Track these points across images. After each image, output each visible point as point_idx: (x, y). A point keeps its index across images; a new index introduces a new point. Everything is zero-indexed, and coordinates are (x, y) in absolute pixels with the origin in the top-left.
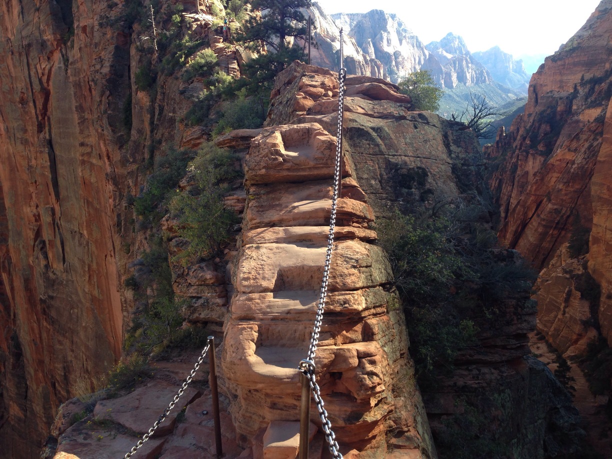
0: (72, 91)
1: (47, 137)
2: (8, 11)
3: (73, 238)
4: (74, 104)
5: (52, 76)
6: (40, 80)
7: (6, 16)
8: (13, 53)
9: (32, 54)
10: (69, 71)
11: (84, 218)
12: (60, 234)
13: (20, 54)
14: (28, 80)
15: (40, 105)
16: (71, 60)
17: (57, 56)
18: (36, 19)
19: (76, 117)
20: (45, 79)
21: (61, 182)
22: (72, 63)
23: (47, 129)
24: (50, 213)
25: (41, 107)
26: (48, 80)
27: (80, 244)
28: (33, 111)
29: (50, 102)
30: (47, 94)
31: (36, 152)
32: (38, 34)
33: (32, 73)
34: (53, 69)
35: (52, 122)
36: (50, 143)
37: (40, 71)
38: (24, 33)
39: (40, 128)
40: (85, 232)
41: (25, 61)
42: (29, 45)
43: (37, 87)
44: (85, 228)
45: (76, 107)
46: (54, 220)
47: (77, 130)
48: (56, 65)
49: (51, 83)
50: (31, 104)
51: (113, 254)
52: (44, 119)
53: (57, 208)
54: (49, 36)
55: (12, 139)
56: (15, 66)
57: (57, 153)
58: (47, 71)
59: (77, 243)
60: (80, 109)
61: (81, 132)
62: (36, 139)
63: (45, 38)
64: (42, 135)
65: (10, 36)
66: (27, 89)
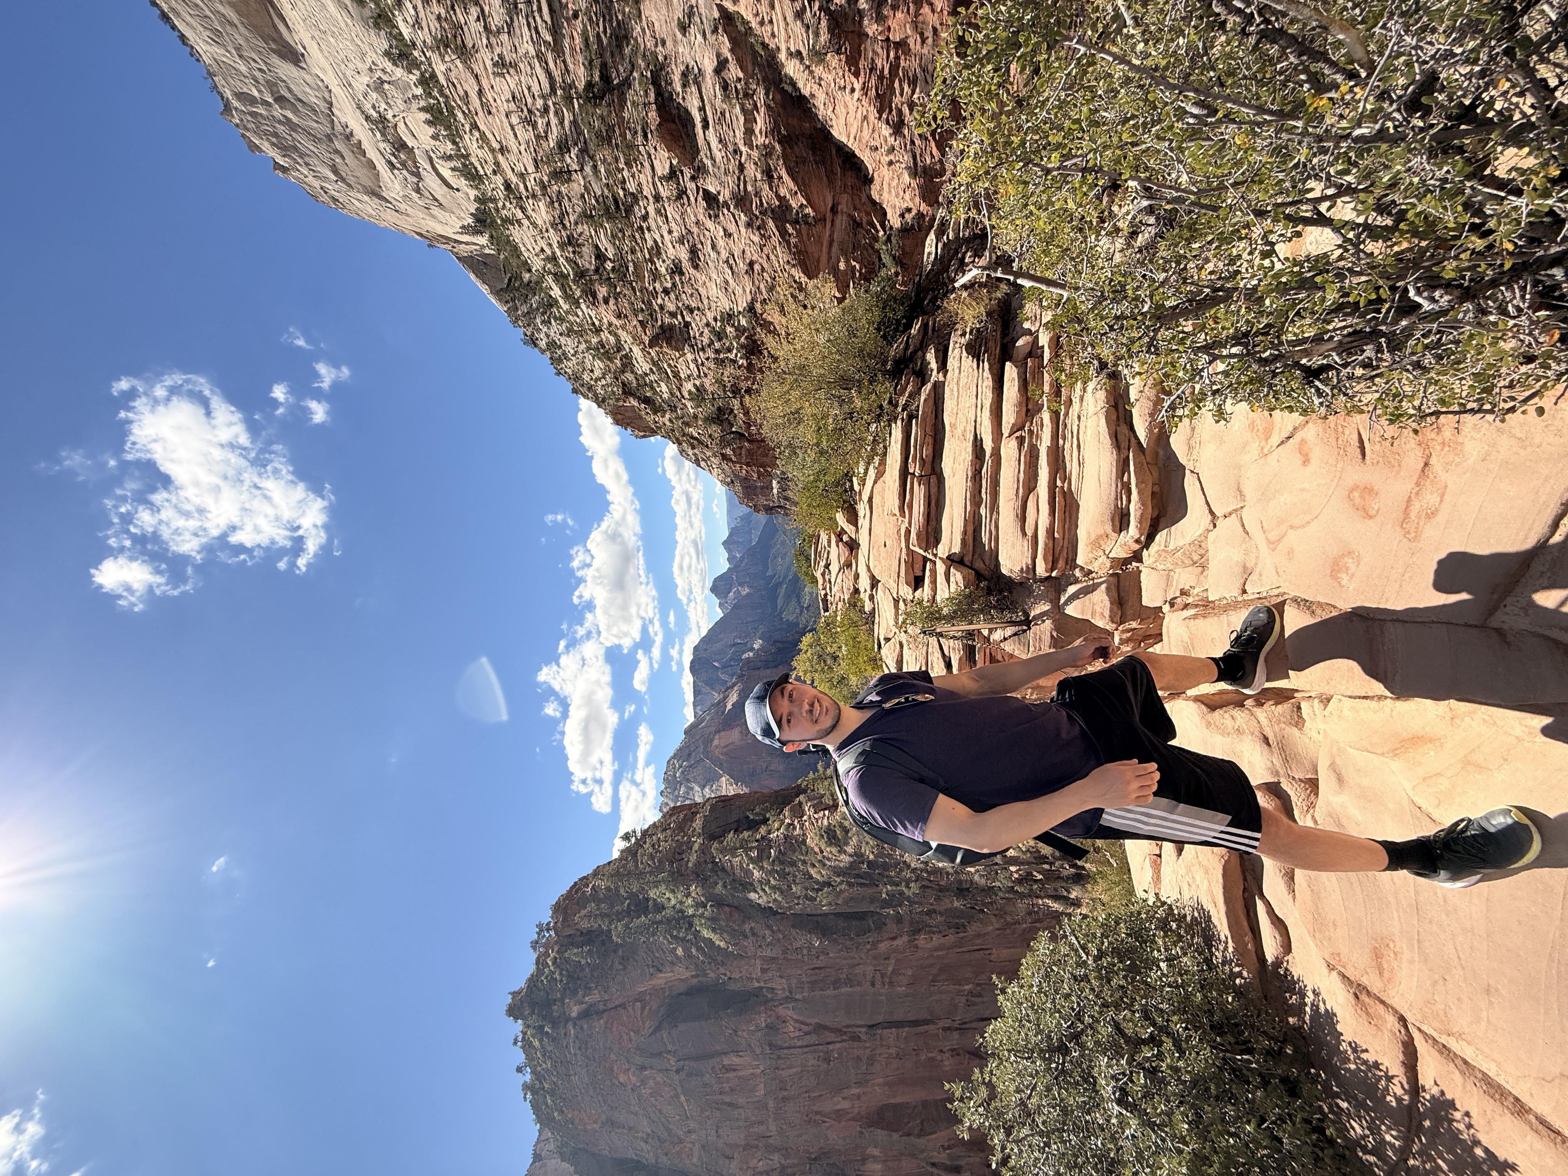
0: (818, 993)
1: (864, 1030)
2: (735, 1070)
3: (975, 1004)
4: (830, 992)
5: (801, 1018)
6: (806, 1034)
7: (740, 1073)
8: (778, 1068)
9: (779, 1043)
10: (797, 997)
11: (951, 987)
12: (971, 1022)
13: (779, 1058)
14: (805, 1050)
15: (831, 1037)
16: (787, 993)
17: (781, 1010)
18: (745, 1035)
19: (845, 990)
20: (805, 1028)
21: (912, 1017)
22: (791, 992)
23: (856, 1030)
24: (948, 1032)
25: (833, 1035)
26: (807, 1025)
27: (980, 995)
28: (838, 1045)
29: (828, 1024)
30: (820, 1028)
31: (882, 1045)
32: (759, 1034)
33: (800, 1043)
34: (795, 1017)
35: (849, 1022)
36: (871, 1027)
37: (797, 1034)
38: (758, 1051)
39: (855, 1038)
40: (967, 987)
41: (786, 1051)
42: (770, 1045)
43: (813, 1039)
44: (961, 988)
45: (835, 989)
46: (957, 1029)
47: (857, 989)
48: (790, 1013)
49: (808, 1021)
50: (831, 1047)
51: (987, 952)
52: (845, 1033)
53: (941, 1024)
54: (762, 1020)
55: (868, 1077)
56: (791, 1067)
57: (880, 1019)
58: (797, 1025)
59: (980, 999)
60: (836, 984)
61: (860, 984)
62: (867, 1045)
63: (763, 1025)
64: (863, 1037)
65: (758, 1071)
66: (815, 1051)
